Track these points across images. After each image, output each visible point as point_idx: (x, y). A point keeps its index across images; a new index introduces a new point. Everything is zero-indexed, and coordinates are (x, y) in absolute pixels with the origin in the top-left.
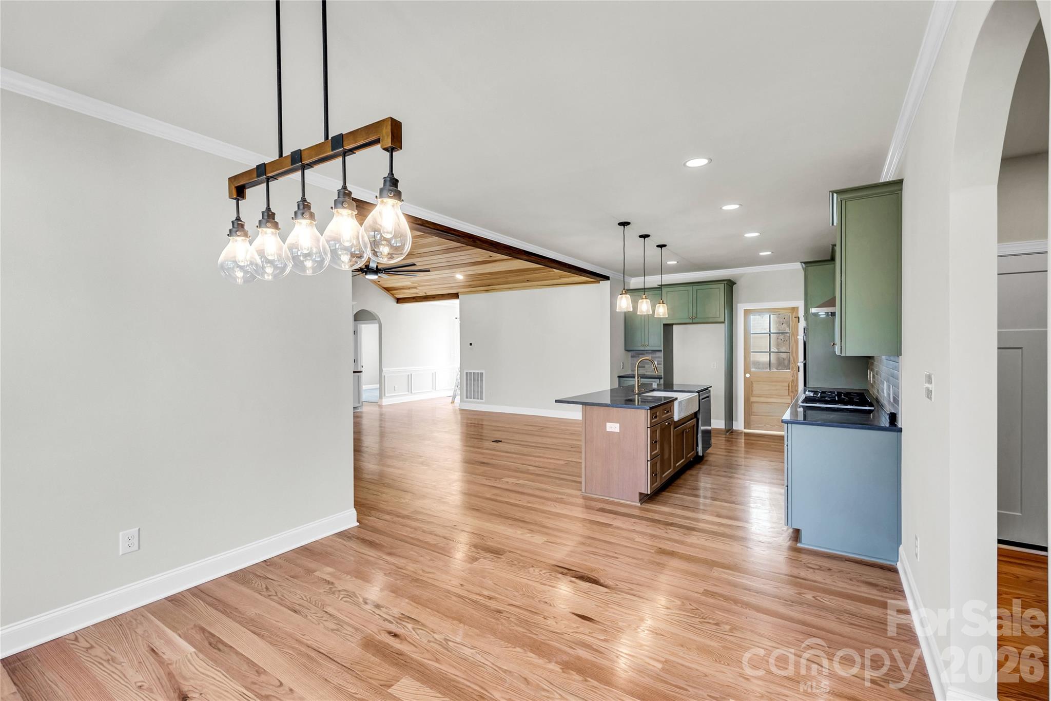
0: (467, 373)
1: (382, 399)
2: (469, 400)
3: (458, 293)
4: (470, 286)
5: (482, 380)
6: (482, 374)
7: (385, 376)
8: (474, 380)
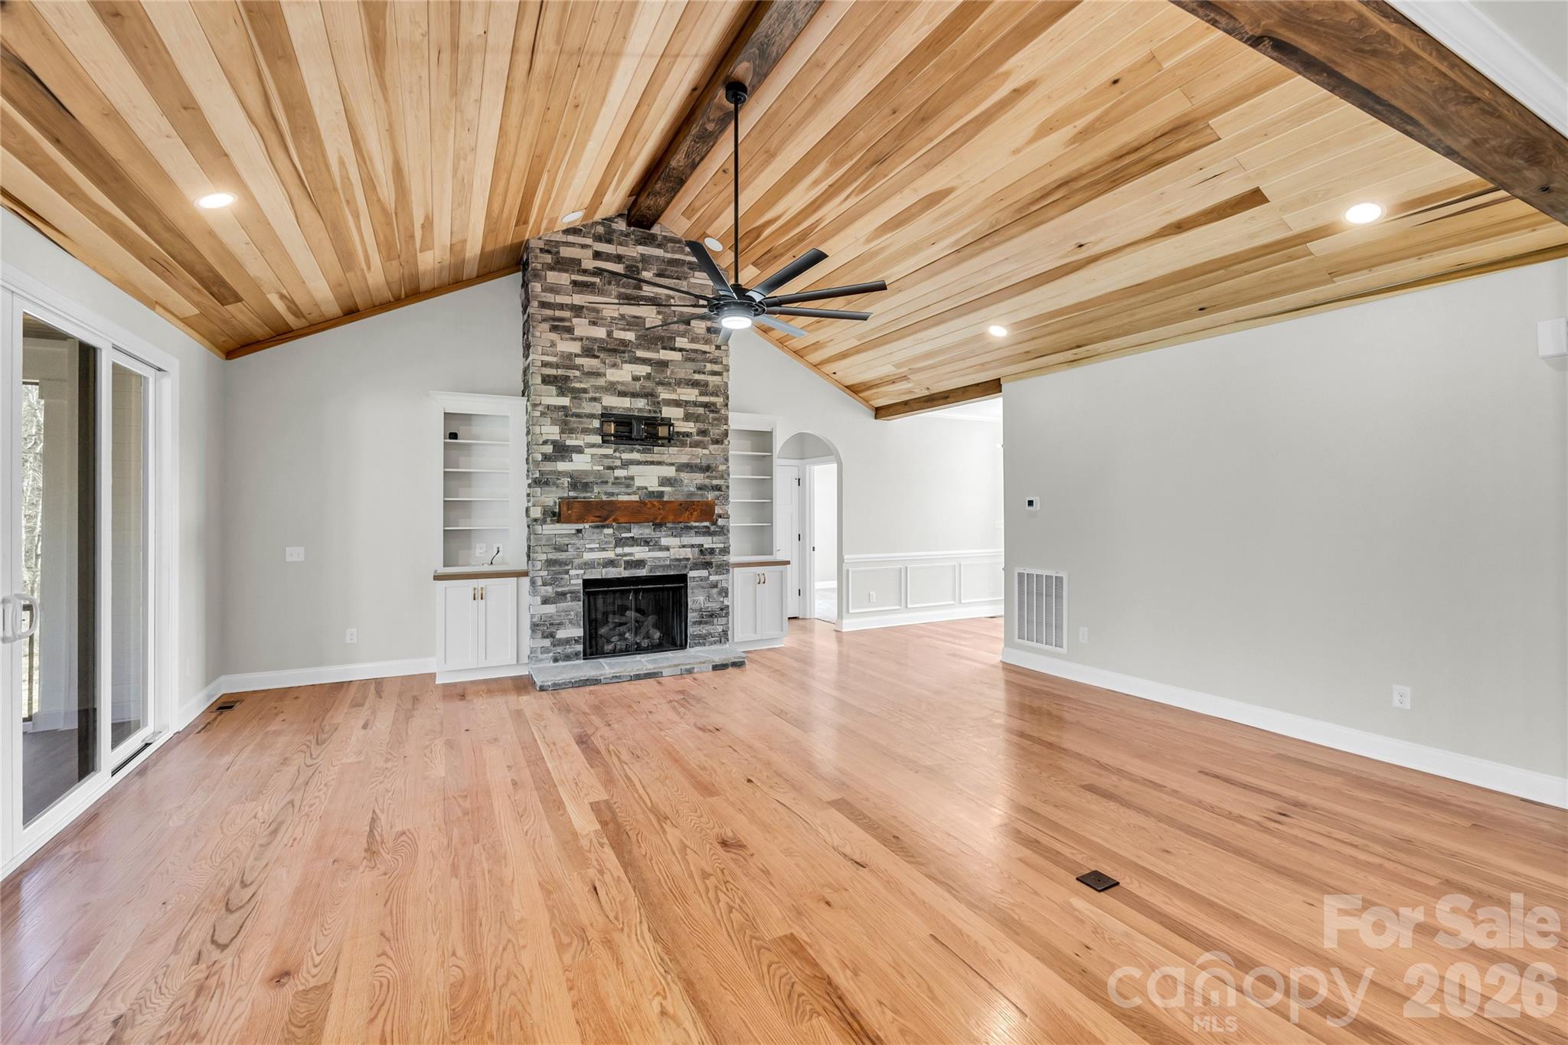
0: (1021, 575)
1: (842, 619)
2: (1025, 642)
3: (999, 379)
4: (1028, 356)
5: (1059, 597)
6: (1059, 580)
7: (848, 571)
8: (1039, 594)
